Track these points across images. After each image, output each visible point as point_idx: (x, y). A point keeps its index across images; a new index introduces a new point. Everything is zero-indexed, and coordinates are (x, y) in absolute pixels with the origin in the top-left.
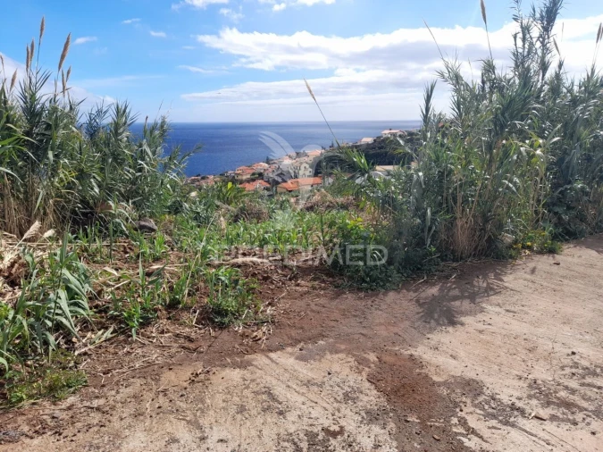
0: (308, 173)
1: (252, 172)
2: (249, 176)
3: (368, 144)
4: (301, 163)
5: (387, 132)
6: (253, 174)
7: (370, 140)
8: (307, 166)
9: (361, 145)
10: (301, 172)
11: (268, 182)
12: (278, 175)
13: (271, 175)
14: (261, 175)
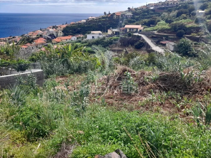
0: (61, 34)
1: (37, 34)
2: (36, 36)
3: (84, 23)
4: (58, 30)
5: (91, 18)
6: (38, 35)
7: (85, 21)
8: (61, 32)
9: (81, 23)
10: (59, 34)
11: (45, 38)
12: (49, 35)
13: (45, 36)
14: (41, 36)
